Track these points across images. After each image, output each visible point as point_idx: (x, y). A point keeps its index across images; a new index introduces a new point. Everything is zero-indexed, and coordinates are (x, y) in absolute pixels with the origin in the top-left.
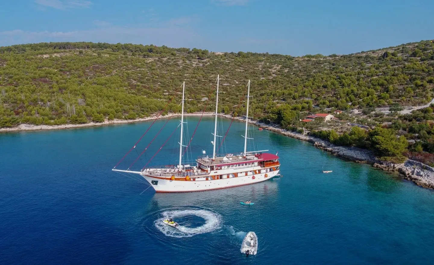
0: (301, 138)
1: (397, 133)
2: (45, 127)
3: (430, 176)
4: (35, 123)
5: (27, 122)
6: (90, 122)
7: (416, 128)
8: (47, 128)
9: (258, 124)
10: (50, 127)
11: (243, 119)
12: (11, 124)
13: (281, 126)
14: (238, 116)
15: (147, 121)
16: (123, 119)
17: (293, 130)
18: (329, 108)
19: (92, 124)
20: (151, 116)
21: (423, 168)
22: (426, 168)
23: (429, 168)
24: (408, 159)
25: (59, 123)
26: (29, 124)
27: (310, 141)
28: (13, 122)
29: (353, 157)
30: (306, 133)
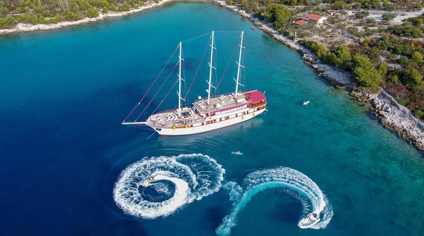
0: (291, 46)
1: (381, 53)
2: (42, 27)
3: (395, 114)
4: (31, 22)
5: (23, 21)
6: (84, 18)
7: (400, 50)
8: (45, 28)
9: (253, 19)
10: (47, 27)
11: (237, 10)
12: (8, 25)
13: (274, 27)
14: (233, 4)
15: (141, 12)
16: (117, 11)
17: (286, 34)
18: (325, 3)
19: (86, 20)
20: (145, 4)
21: (392, 104)
22: (395, 105)
23: (397, 105)
24: (382, 89)
25: (55, 22)
26: (25, 23)
27: (299, 52)
28: (10, 23)
29: (334, 80)
30: (297, 40)
